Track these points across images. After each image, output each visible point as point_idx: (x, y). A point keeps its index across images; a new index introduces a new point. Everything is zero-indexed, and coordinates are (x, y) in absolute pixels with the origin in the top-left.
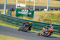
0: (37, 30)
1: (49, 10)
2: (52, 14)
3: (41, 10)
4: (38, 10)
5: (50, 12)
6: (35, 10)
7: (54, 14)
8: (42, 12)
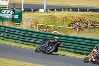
0: (27, 43)
1: (47, 10)
2: (52, 18)
3: (34, 11)
4: (29, 10)
5: (48, 14)
6: (24, 11)
7: (56, 17)
8: (36, 14)
